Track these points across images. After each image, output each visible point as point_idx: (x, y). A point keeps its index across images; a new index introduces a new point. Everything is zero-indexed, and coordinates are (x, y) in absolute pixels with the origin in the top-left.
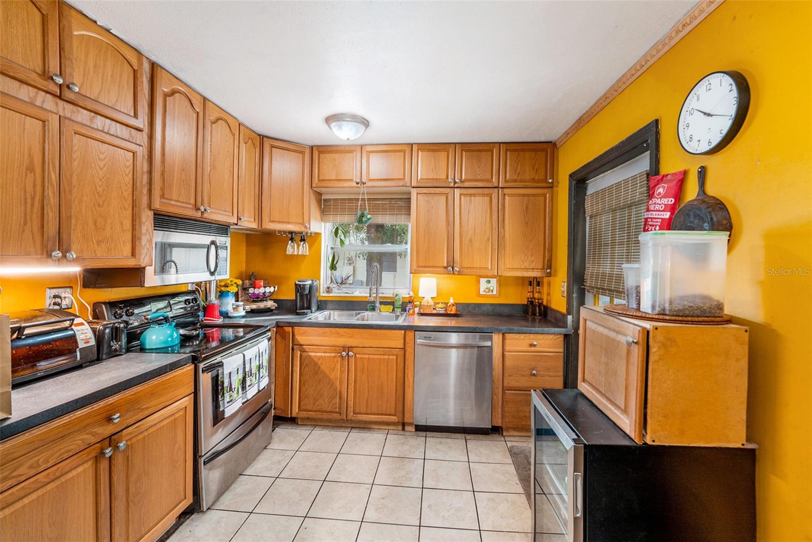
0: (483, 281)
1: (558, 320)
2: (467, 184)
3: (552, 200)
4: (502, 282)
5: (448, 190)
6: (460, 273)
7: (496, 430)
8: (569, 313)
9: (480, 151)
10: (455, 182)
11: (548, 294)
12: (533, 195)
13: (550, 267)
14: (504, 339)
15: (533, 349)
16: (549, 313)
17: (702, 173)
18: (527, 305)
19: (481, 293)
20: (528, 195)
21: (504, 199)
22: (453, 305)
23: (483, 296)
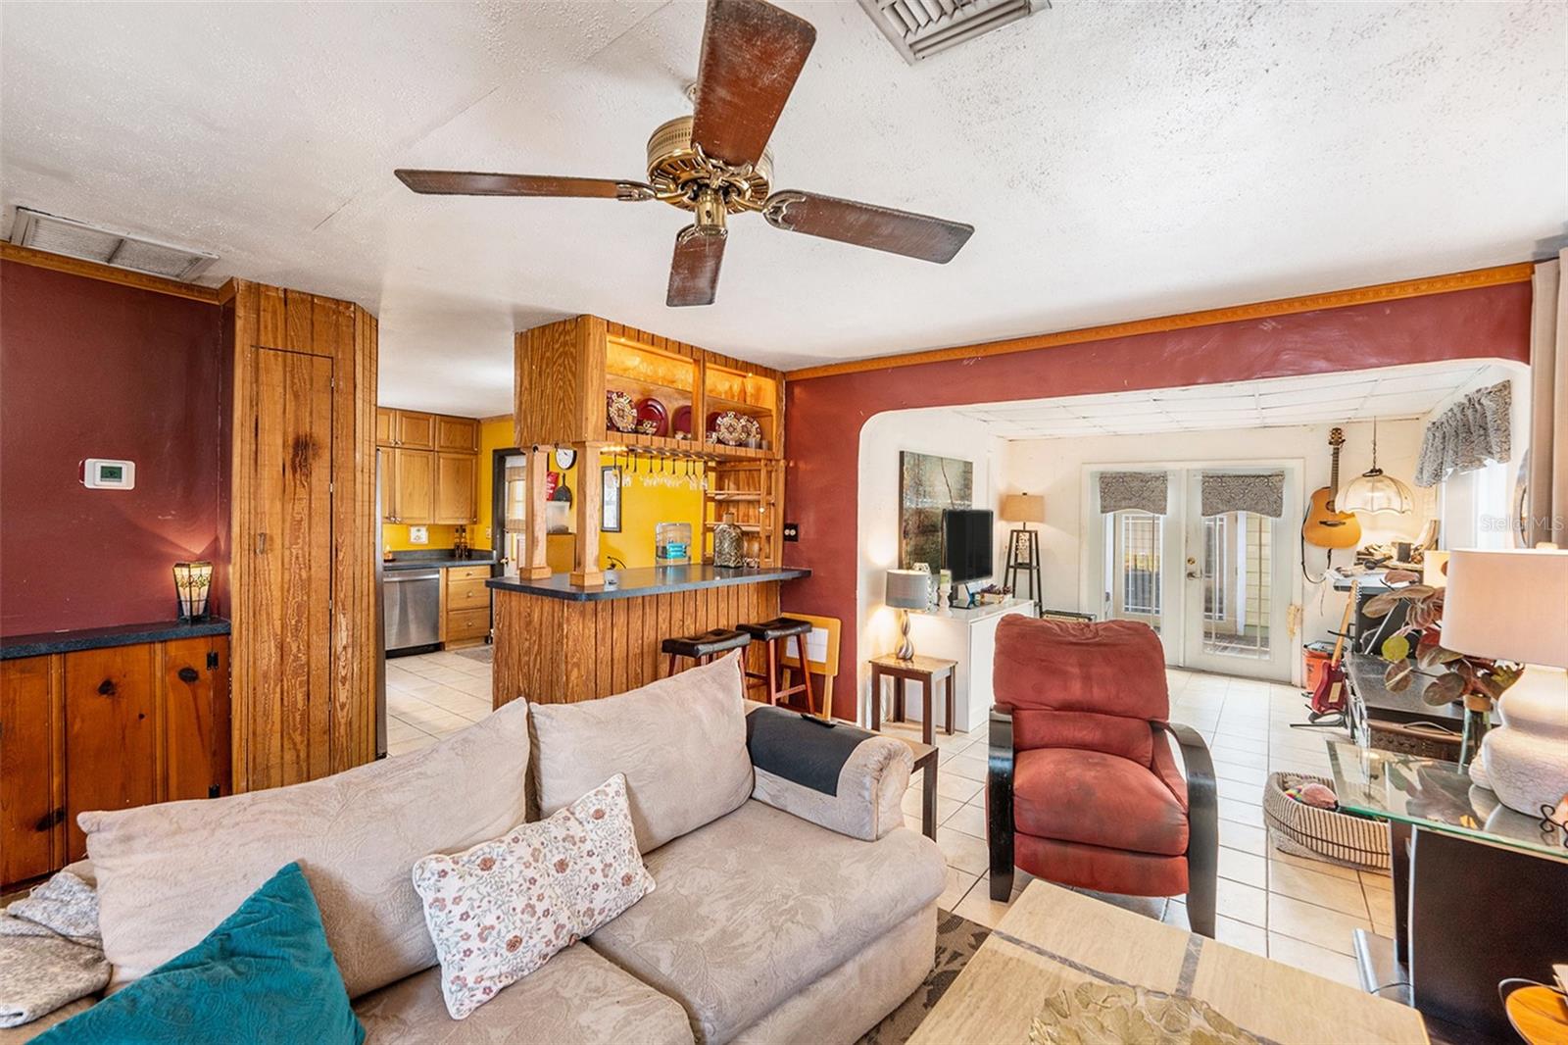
0: (413, 530)
1: (484, 555)
2: (406, 446)
3: (477, 463)
4: (432, 529)
5: (390, 449)
6: (401, 523)
7: (438, 647)
8: (494, 549)
9: (418, 419)
10: (396, 443)
11: (472, 539)
12: (463, 460)
13: (475, 517)
14: (447, 571)
15: (470, 577)
16: (473, 553)
17: (564, 477)
18: (453, 550)
19: (412, 540)
20: (459, 459)
21: (439, 461)
22: (390, 552)
23: (413, 544)
